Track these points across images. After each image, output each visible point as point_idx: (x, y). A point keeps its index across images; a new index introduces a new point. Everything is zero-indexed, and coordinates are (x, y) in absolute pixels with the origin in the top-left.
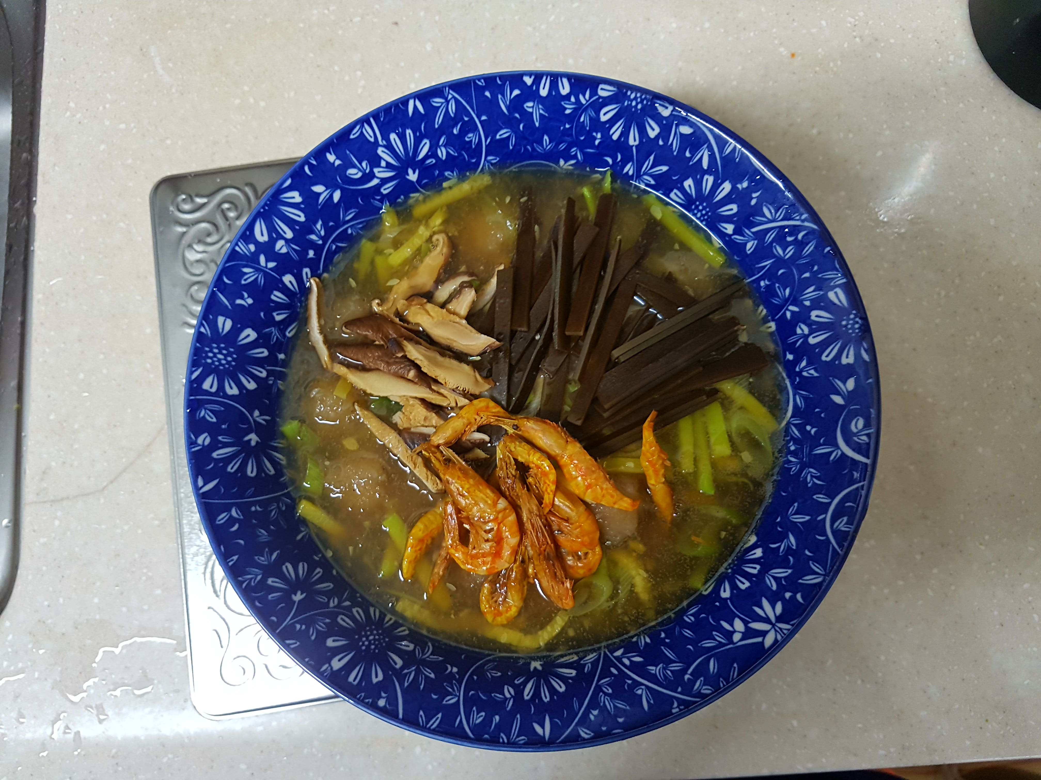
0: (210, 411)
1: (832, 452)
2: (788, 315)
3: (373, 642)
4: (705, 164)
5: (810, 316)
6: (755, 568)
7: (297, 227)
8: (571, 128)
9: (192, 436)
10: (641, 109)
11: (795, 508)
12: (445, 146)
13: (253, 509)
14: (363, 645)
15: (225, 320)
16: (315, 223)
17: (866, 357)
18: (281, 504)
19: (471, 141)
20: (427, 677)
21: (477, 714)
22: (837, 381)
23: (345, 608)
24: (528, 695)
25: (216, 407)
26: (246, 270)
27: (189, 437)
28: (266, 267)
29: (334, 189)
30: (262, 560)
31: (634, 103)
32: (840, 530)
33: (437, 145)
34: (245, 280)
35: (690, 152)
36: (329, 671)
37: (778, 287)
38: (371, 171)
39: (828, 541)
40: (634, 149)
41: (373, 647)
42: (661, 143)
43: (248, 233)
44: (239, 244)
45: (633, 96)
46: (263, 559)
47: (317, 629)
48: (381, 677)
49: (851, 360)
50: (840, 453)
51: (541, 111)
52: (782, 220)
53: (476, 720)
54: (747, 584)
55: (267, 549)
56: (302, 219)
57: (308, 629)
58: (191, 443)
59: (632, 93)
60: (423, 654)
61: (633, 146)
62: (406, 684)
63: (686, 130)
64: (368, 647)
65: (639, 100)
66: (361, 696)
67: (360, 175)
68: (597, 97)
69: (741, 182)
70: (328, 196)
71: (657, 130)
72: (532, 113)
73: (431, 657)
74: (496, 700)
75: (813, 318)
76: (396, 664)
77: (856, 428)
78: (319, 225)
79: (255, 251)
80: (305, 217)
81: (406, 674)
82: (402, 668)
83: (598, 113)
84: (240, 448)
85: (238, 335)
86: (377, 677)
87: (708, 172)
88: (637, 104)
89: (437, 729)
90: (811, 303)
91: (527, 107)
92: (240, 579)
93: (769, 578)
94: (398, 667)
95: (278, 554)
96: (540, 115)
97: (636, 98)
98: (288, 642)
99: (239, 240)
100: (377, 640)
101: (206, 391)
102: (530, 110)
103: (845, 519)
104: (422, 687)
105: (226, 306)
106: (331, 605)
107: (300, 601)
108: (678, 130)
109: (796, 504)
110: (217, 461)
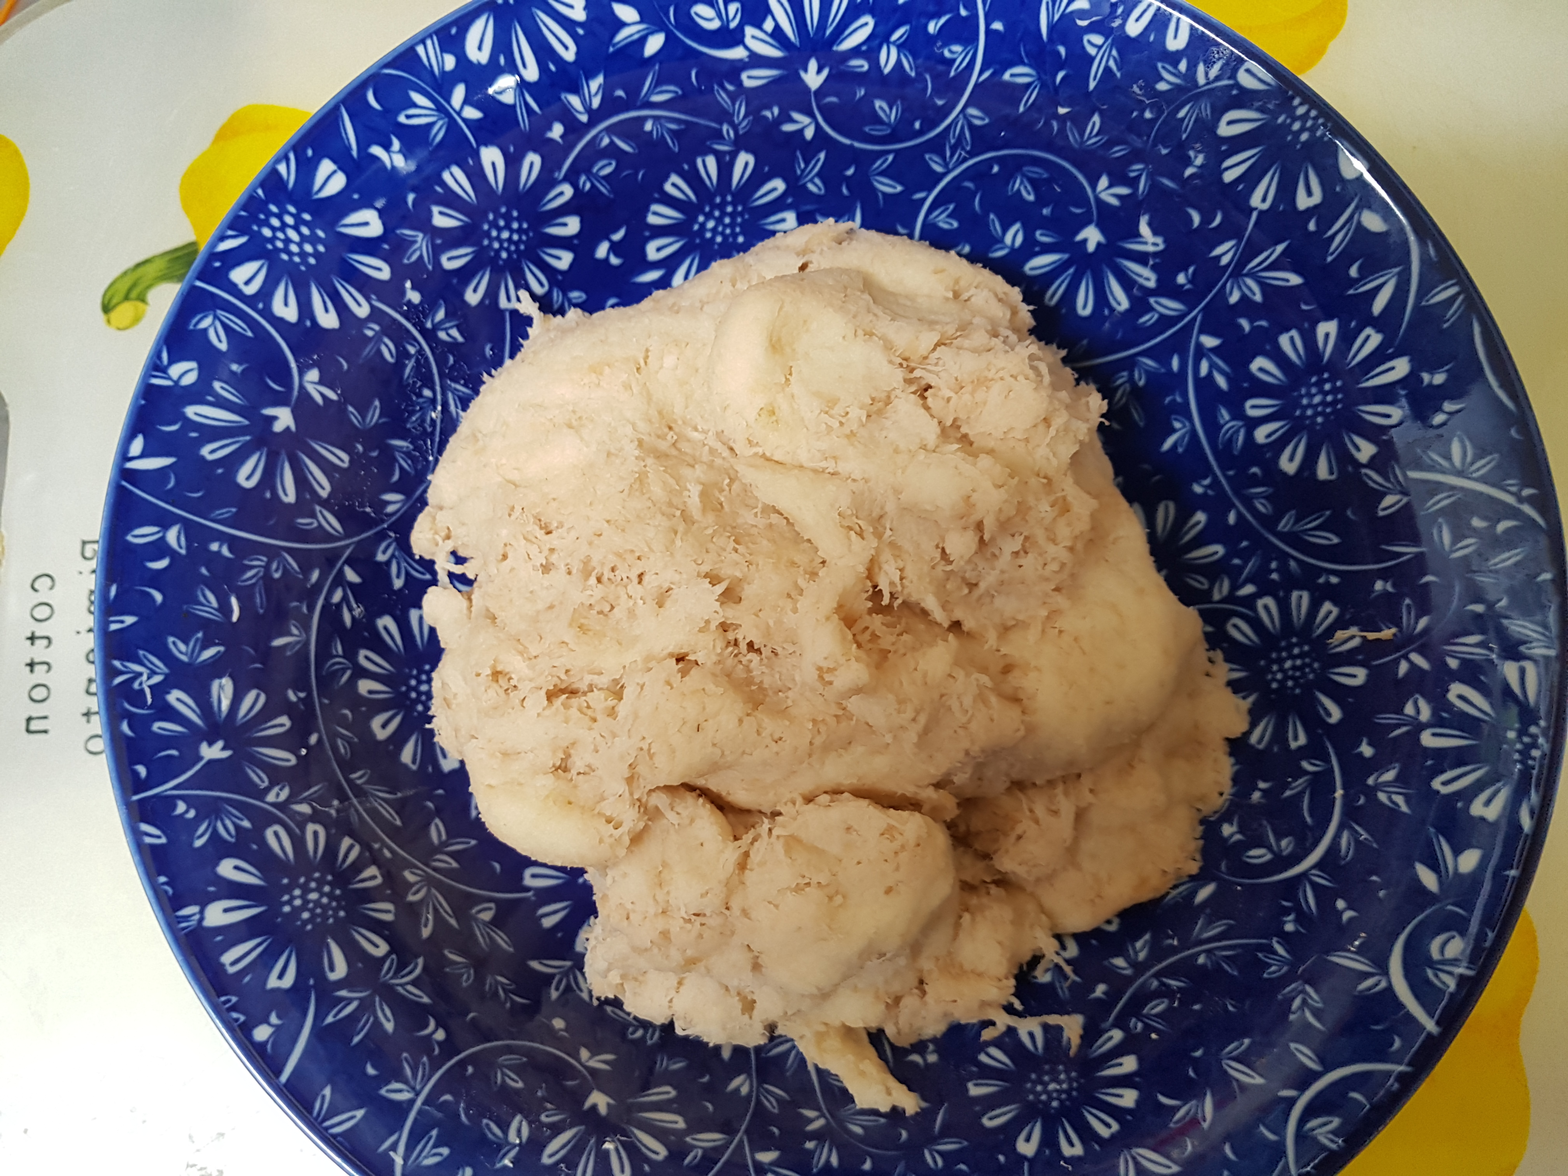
0: (225, 326)
1: (1367, 975)
2: (1403, 667)
3: (311, 905)
4: (1379, 305)
5: (1448, 691)
6: (1108, 1126)
7: (552, 67)
8: (1153, 121)
9: (165, 356)
10: (1304, 144)
11: (1243, 1047)
12: (900, 47)
13: (214, 547)
14: (289, 902)
15: (334, 172)
16: (590, 75)
17: (1526, 822)
18: (274, 566)
19: (954, 60)
20: (377, 1024)
21: (435, 1146)
22: (1442, 839)
23: (293, 815)
24: (551, 1156)
25: (238, 325)
26: (417, 98)
27: (158, 354)
28: (459, 113)
29: (653, 28)
30: (180, 649)
31: (1296, 126)
32: (1315, 1140)
33: (886, 39)
34: (408, 117)
35: (1360, 269)
36: (193, 922)
37: (1408, 606)
38: (740, 29)
39: (1279, 1150)
40: (1255, 215)
41: (306, 915)
42: (1312, 226)
43: (454, 31)
44: (429, 42)
45: (1301, 111)
46: (182, 647)
47: (215, 832)
48: (288, 981)
49: (1492, 813)
50: (1383, 984)
51: (1112, 64)
52: (1476, 480)
53: (426, 1157)
54: (1078, 1150)
55: (200, 635)
56: (569, 55)
57: (198, 821)
58: (156, 366)
59: (1301, 104)
60: (395, 976)
61: (1256, 209)
62: (330, 1019)
63: (1372, 222)
64: (297, 911)
65: (1309, 123)
66: (229, 1001)
67: (715, 25)
68: (1231, 82)
69: (1432, 371)
70: (636, 37)
71: (1317, 197)
72: (1092, 59)
73: (410, 988)
74: (485, 1135)
75: (1452, 696)
76: (332, 969)
77: (1442, 950)
78: (596, 83)
79: (452, 72)
80: (578, 54)
81: (341, 999)
82: (341, 984)
83: (1218, 113)
84: (246, 422)
85: (346, 214)
86: (281, 976)
87: (1378, 323)
88: (1302, 129)
89: (339, 1138)
90: (1461, 665)
91: (1089, 42)
92: (117, 663)
93: (1127, 1162)
94: (333, 977)
95: (219, 652)
96: (1107, 69)
97: (1305, 117)
98: (145, 827)
99: (430, 36)
100: (322, 906)
101: (235, 285)
102: (1092, 51)
103: (1336, 1122)
104: (356, 1039)
105: (349, 148)
106: (271, 797)
107: (210, 762)
108: (1356, 216)
109: (1247, 1041)
110: (190, 425)
